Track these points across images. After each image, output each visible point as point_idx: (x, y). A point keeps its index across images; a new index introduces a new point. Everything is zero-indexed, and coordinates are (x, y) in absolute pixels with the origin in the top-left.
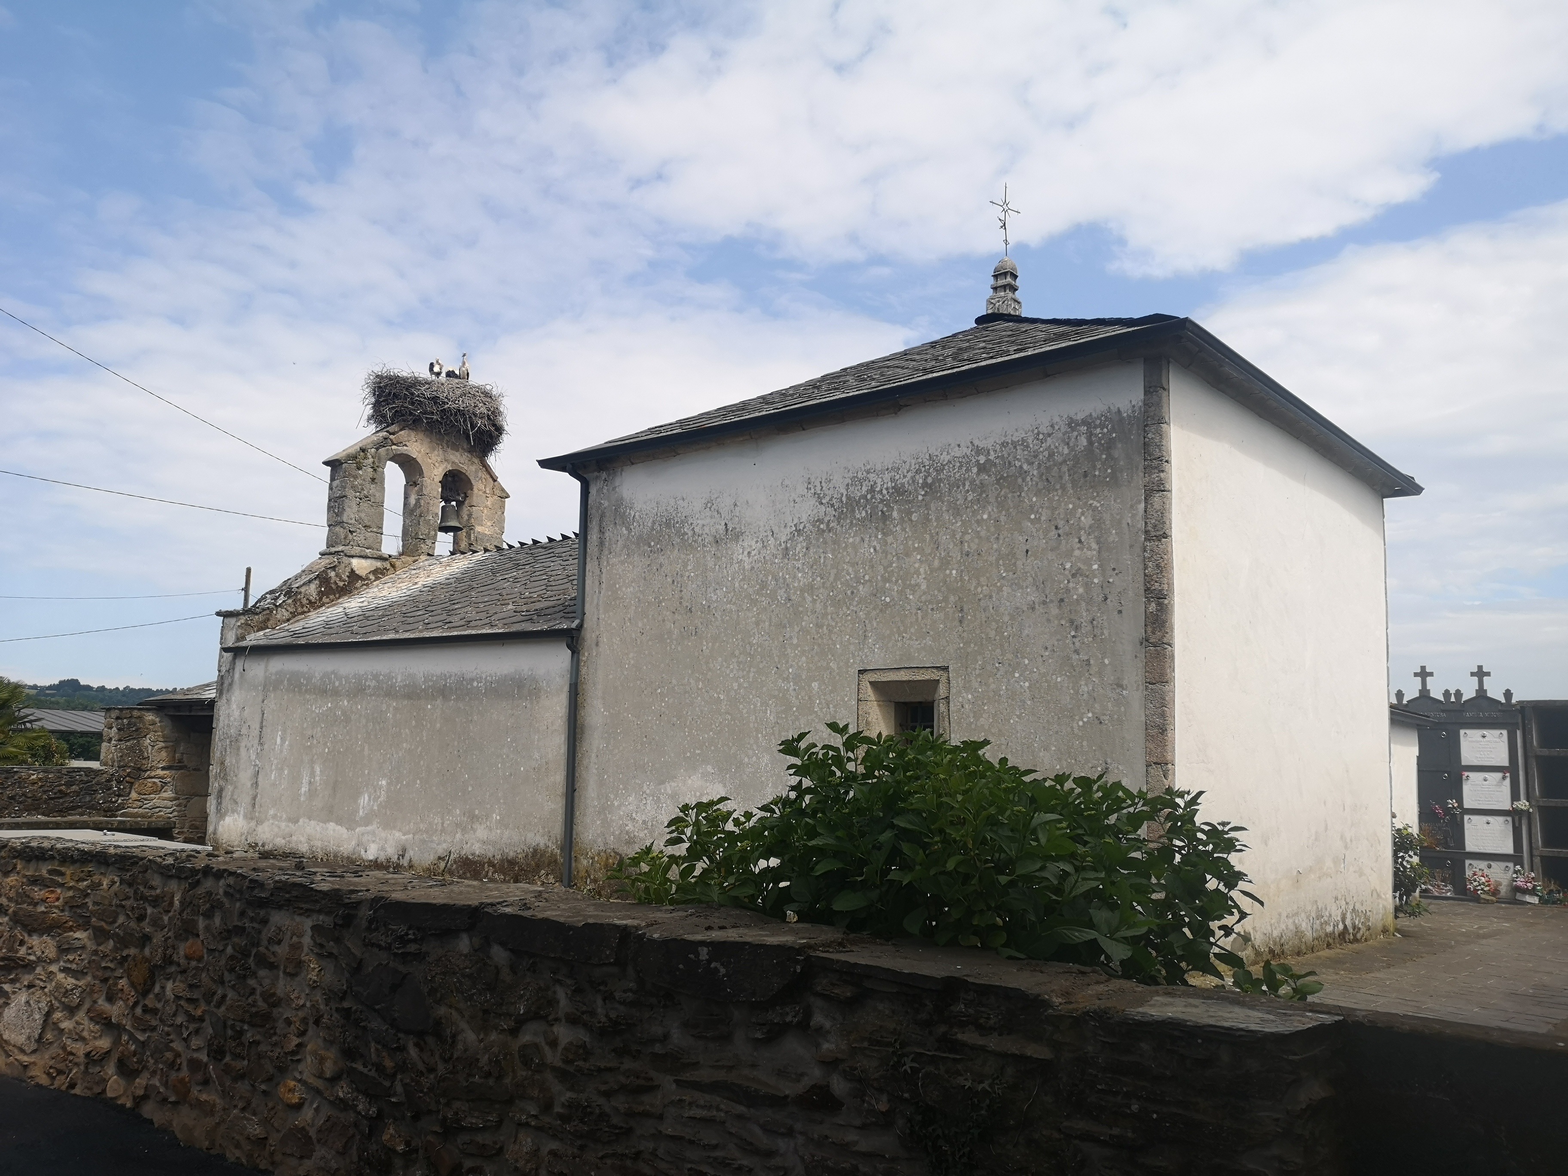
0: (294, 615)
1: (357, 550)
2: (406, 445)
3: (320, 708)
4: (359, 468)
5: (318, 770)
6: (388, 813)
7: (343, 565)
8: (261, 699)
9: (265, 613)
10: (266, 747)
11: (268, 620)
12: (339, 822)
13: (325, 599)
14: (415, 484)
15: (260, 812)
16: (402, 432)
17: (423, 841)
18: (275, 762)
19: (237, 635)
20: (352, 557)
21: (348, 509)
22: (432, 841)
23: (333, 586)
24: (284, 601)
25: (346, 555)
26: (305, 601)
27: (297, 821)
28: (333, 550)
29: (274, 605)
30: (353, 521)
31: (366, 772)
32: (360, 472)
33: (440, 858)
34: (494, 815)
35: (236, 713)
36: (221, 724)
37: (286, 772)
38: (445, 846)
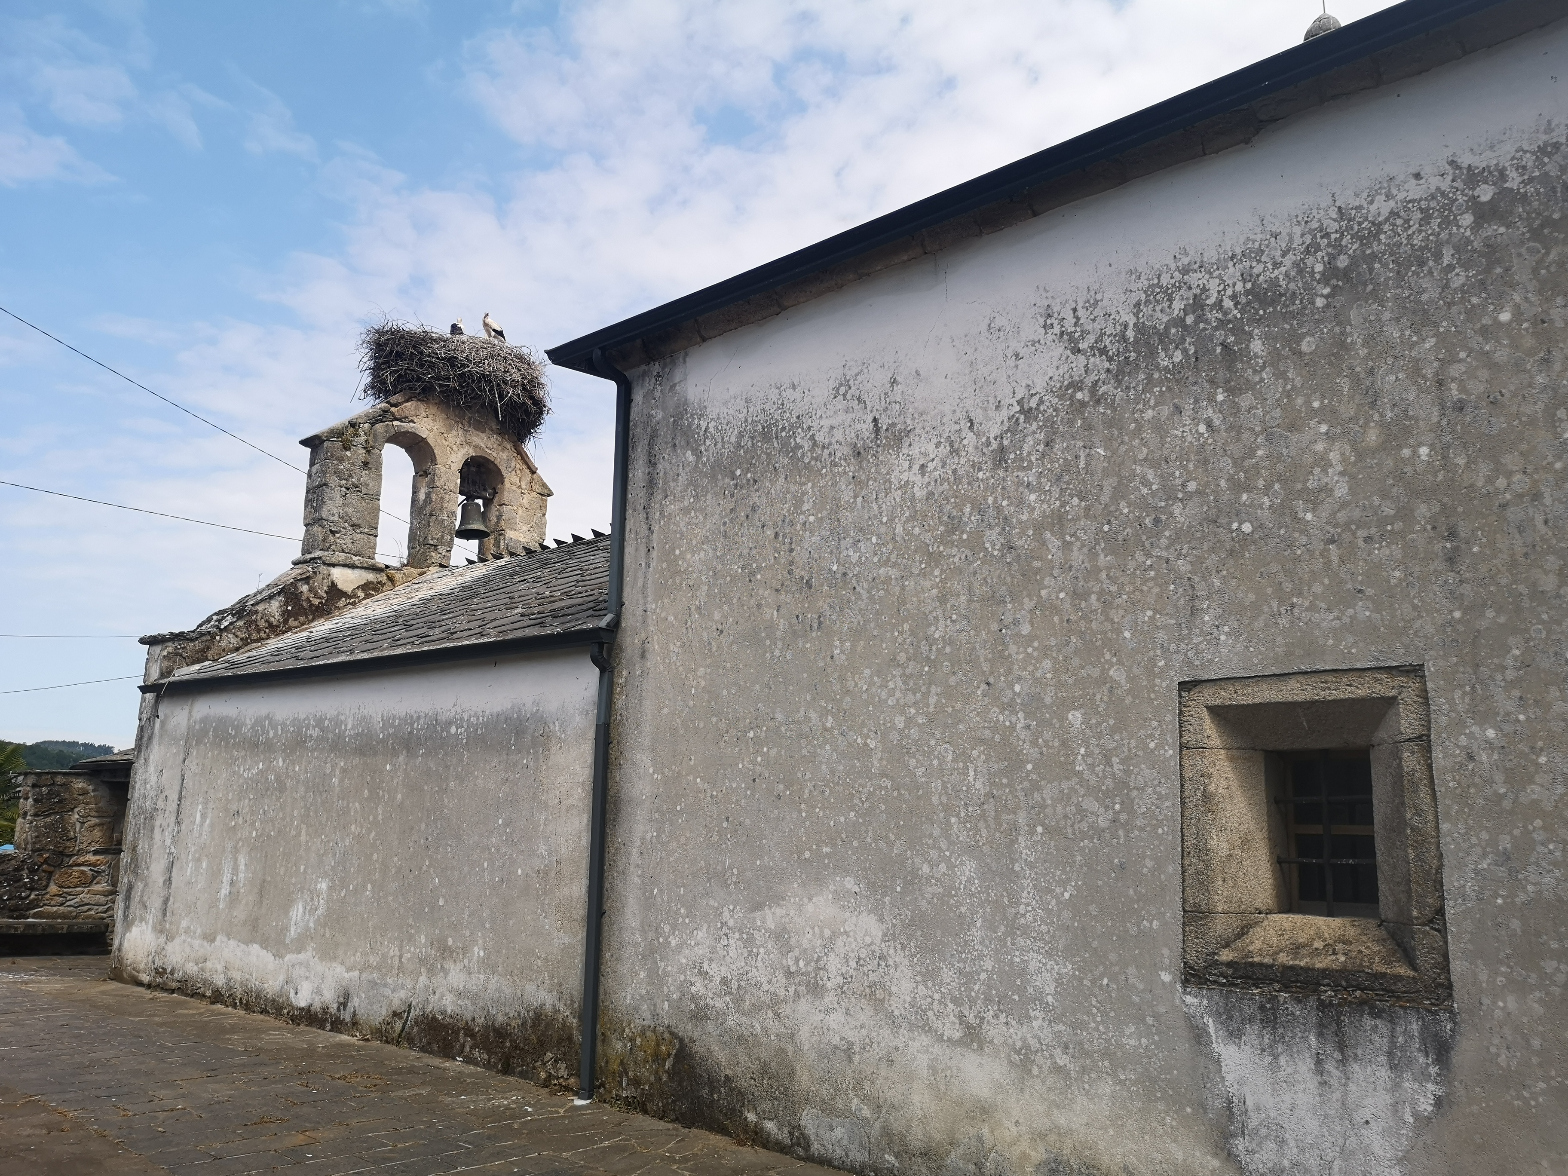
0: (245, 642)
1: (340, 557)
2: (412, 421)
3: (249, 770)
4: (346, 448)
5: (242, 861)
6: (328, 934)
7: (320, 577)
8: (181, 758)
9: (204, 638)
10: (183, 827)
11: (209, 648)
12: (265, 944)
13: (292, 622)
14: (426, 474)
15: (171, 923)
16: (408, 404)
17: (373, 984)
18: (193, 849)
19: (161, 669)
20: (334, 565)
21: (329, 502)
22: (385, 985)
23: (304, 604)
24: (231, 624)
25: (324, 564)
26: (262, 624)
27: (213, 940)
28: (308, 556)
29: (218, 627)
30: (336, 518)
31: (302, 867)
32: (348, 453)
33: (395, 1014)
34: (476, 949)
35: (153, 779)
36: (136, 795)
37: (204, 865)
38: (402, 994)
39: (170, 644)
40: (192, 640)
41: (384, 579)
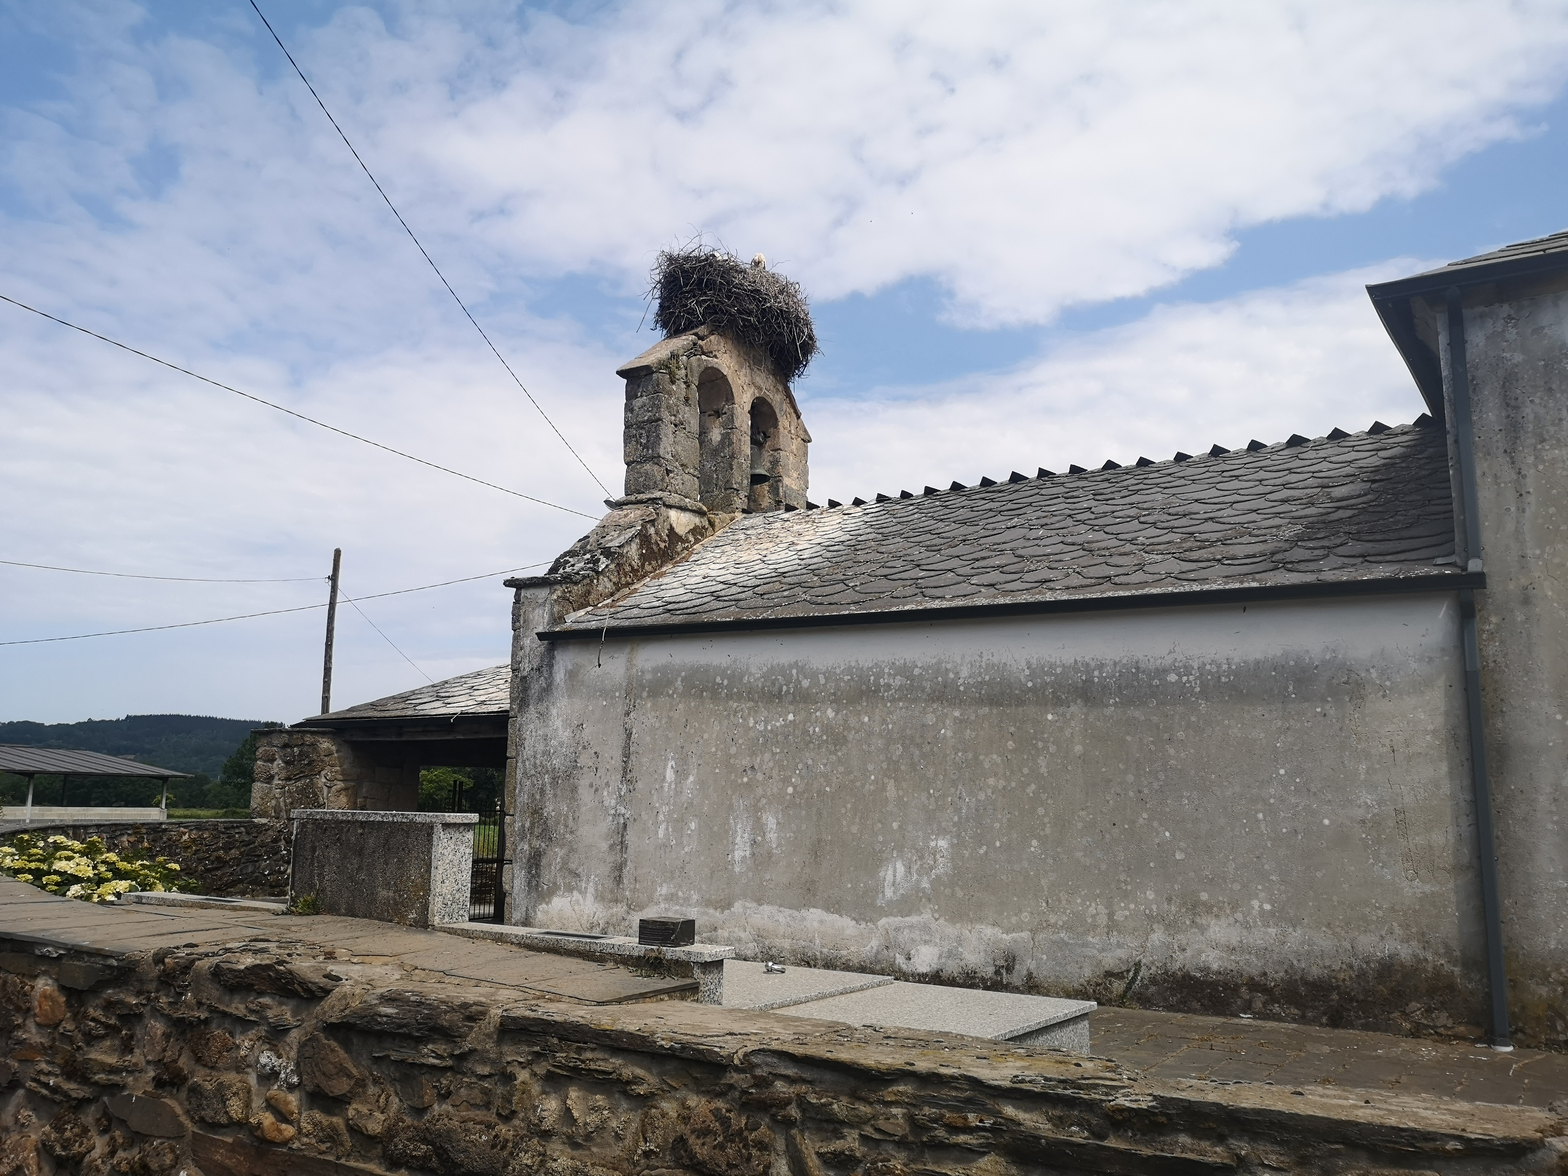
0: (618, 587)
1: (675, 499)
2: (715, 356)
3: (766, 722)
4: (673, 382)
5: (770, 821)
6: (960, 894)
7: (661, 519)
8: (620, 709)
10: (640, 785)
11: (589, 593)
12: (834, 906)
13: (648, 568)
14: (718, 414)
15: (634, 891)
16: (712, 337)
17: (1062, 945)
18: (665, 809)
19: (552, 614)
20: (670, 507)
21: (664, 439)
22: (1085, 945)
23: (654, 547)
24: (607, 566)
25: (665, 505)
26: (628, 569)
27: (729, 906)
28: (632, 498)
29: (594, 570)
30: (669, 457)
31: (895, 825)
32: (674, 387)
33: (1109, 974)
34: (1255, 903)
35: (565, 735)
36: (527, 752)
37: (693, 826)
38: (1121, 953)
39: (558, 587)
40: (576, 583)
41: (706, 524)
